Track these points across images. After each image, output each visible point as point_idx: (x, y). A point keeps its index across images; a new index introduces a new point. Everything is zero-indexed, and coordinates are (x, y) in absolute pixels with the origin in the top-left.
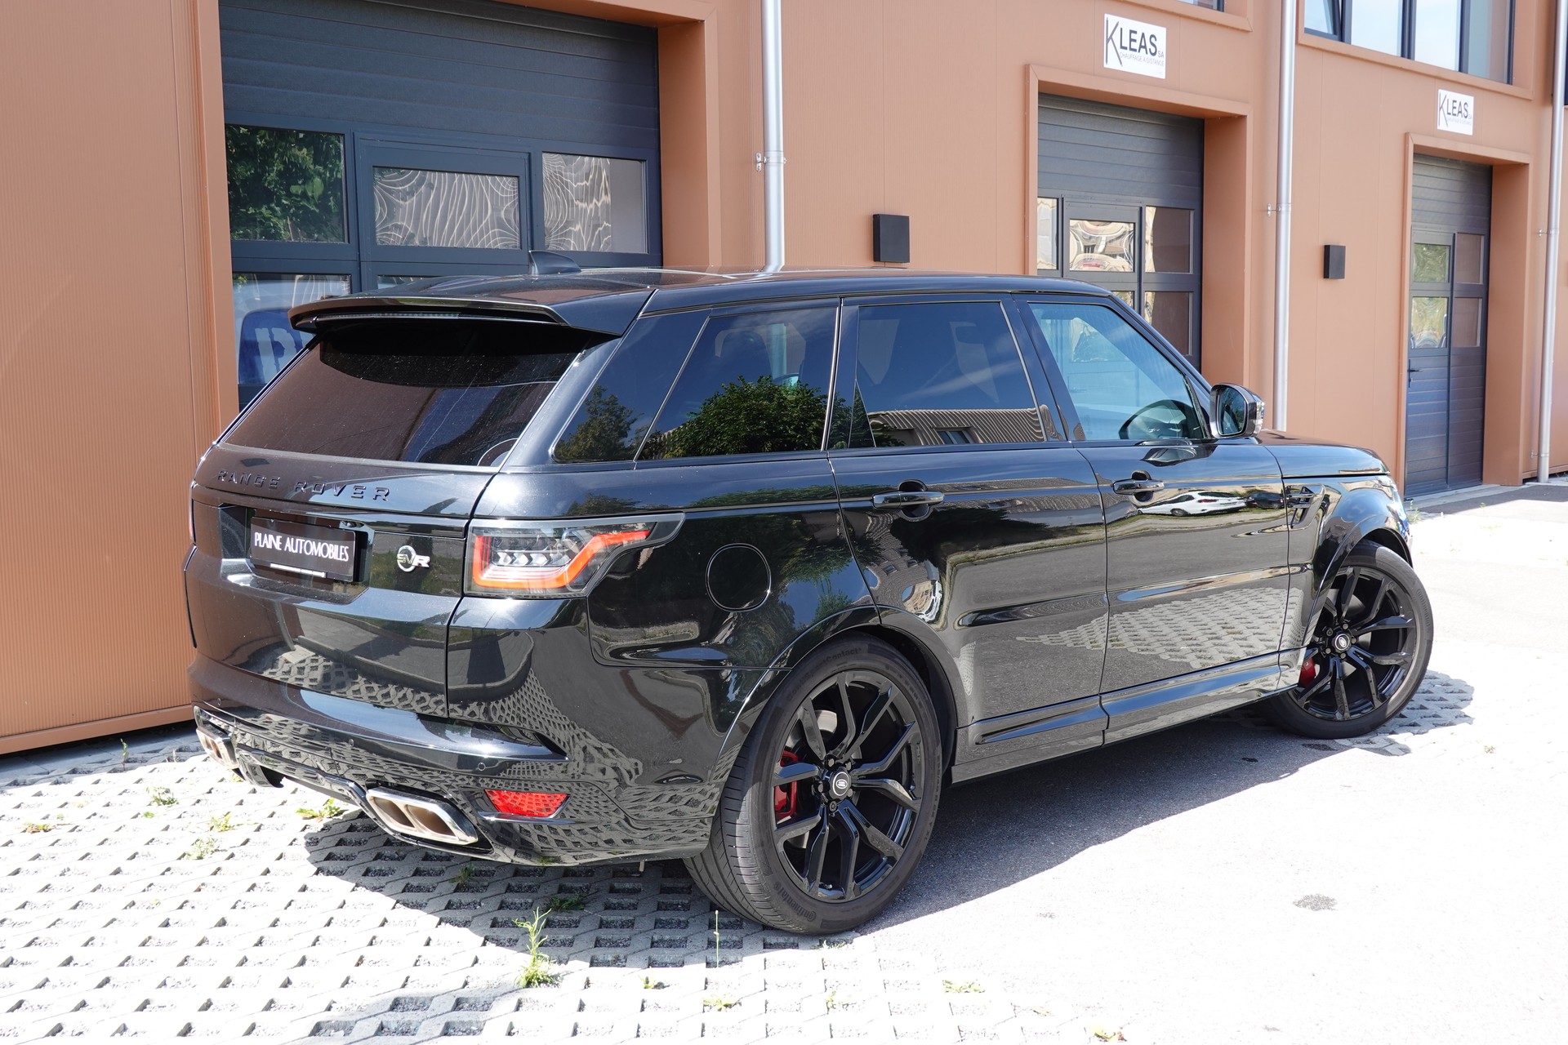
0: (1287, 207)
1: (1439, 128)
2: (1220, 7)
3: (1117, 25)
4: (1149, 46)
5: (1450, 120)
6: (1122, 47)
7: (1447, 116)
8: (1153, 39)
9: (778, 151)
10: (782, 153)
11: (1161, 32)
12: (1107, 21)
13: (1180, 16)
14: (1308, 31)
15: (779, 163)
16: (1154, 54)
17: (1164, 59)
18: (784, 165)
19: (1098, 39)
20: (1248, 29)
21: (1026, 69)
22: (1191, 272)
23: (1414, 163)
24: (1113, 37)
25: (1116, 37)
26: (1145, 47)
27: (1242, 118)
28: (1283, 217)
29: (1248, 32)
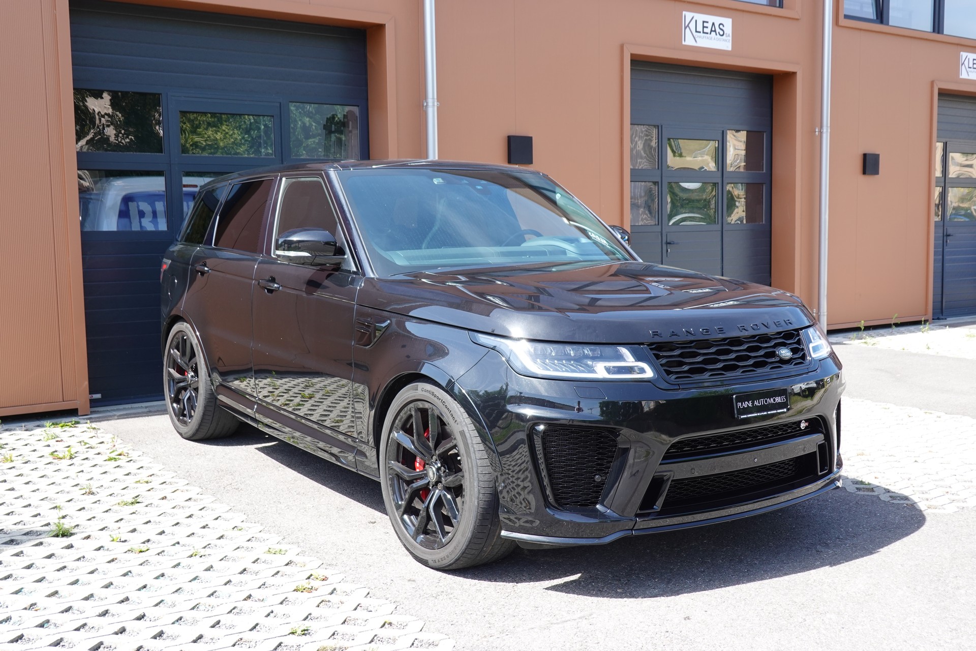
0: (827, 129)
1: (961, 77)
2: (781, 6)
3: (693, 18)
4: (718, 30)
5: (971, 72)
6: (696, 31)
7: (968, 69)
8: (721, 26)
9: (433, 98)
10: (436, 100)
11: (728, 23)
12: (685, 16)
13: (743, 11)
14: (846, 17)
15: (434, 105)
16: (723, 35)
17: (730, 38)
18: (438, 107)
19: (678, 28)
20: (797, 17)
21: (622, 47)
22: (764, 171)
23: (938, 99)
24: (690, 25)
25: (692, 25)
26: (715, 31)
27: (794, 74)
28: (824, 136)
29: (797, 19)
